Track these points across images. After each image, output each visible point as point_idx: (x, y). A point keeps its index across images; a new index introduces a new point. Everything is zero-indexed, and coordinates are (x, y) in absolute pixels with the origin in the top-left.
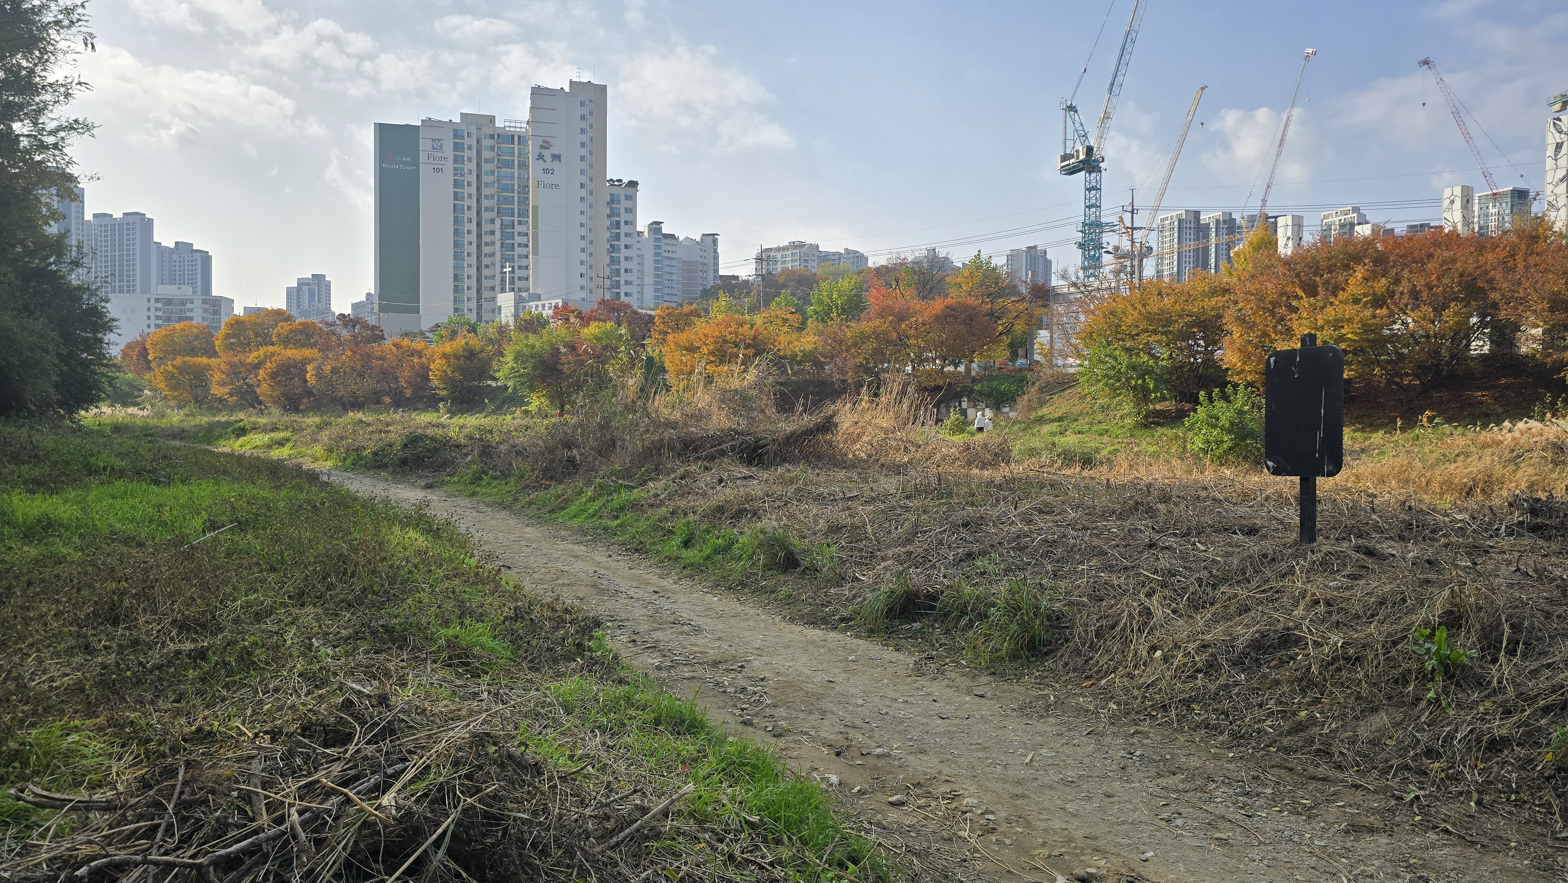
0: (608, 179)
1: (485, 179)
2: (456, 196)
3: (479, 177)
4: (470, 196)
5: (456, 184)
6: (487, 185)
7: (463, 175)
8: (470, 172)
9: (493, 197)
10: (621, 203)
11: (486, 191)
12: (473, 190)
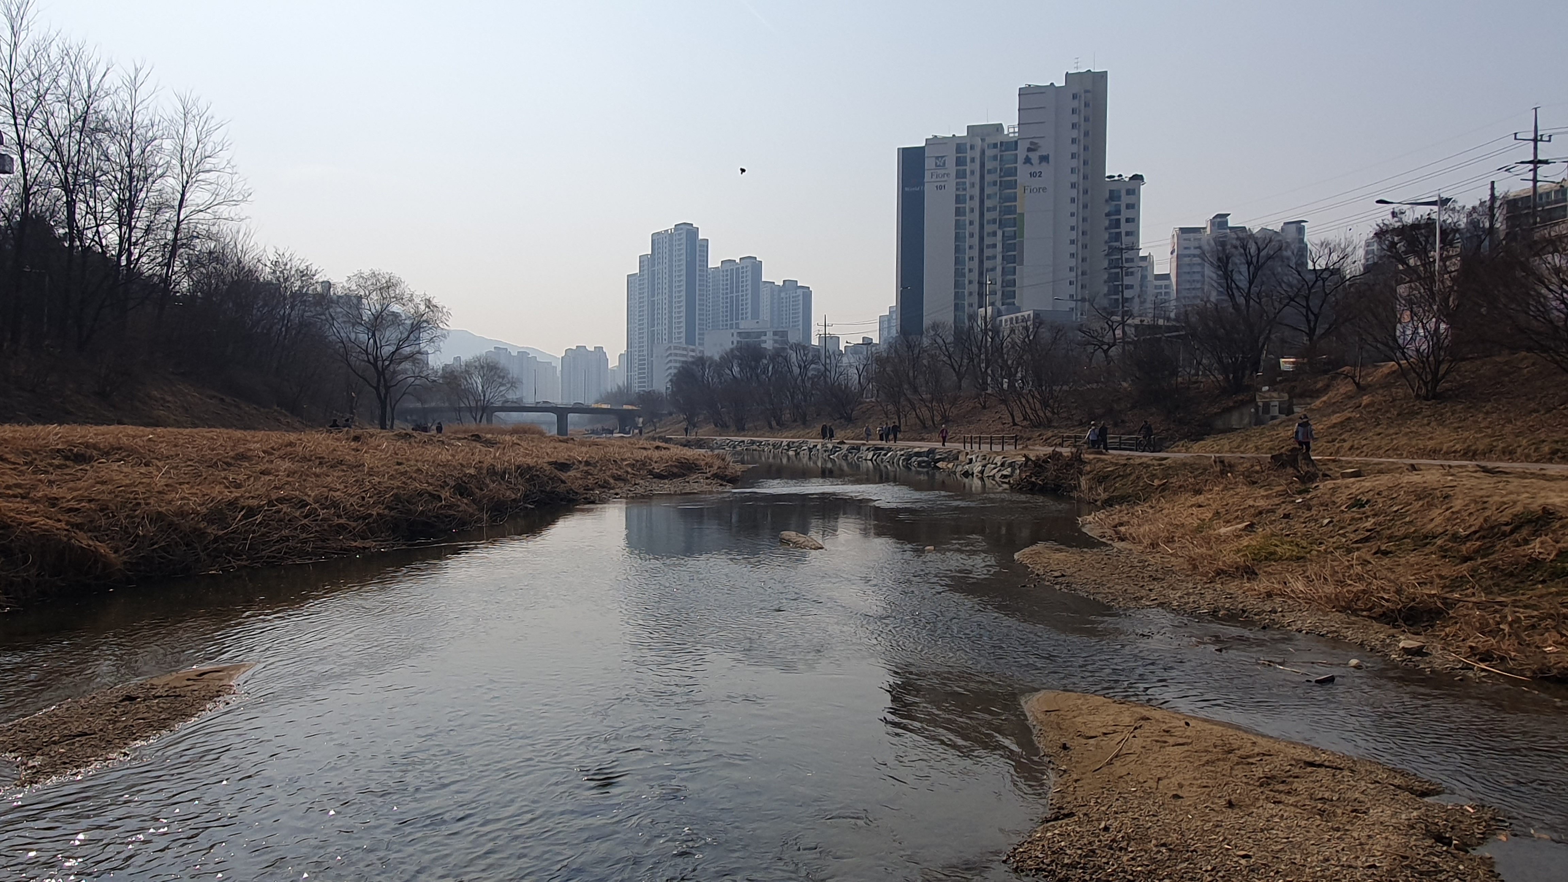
0: (1107, 174)
1: (987, 191)
2: (959, 212)
3: (982, 190)
4: (972, 210)
5: (959, 199)
6: (989, 196)
7: (965, 189)
8: (973, 185)
9: (994, 209)
10: (1122, 198)
11: (988, 203)
12: (976, 203)
